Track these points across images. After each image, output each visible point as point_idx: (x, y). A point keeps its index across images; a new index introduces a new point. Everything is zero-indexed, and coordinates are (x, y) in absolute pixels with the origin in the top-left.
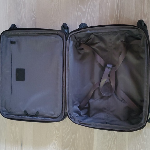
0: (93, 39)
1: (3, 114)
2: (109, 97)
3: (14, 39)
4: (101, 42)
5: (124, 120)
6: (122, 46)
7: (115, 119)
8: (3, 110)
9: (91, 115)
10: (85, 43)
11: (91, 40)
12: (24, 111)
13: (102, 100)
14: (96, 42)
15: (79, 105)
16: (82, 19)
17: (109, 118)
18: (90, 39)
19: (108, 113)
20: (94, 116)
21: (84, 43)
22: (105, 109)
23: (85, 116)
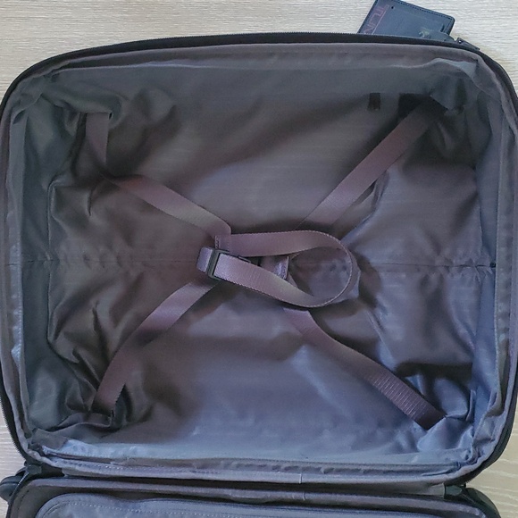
0: (80, 340)
2: (362, 262)
4: (92, 302)
5: (475, 180)
6: (111, 201)
7: (473, 228)
9: (463, 357)
10: (97, 385)
11: (82, 352)
13: (379, 297)
14: (91, 326)
15: (416, 426)
17: (471, 261)
18: (78, 357)
19: (447, 268)
20: (470, 343)
21: (94, 389)
22: (424, 282)
23: (473, 392)
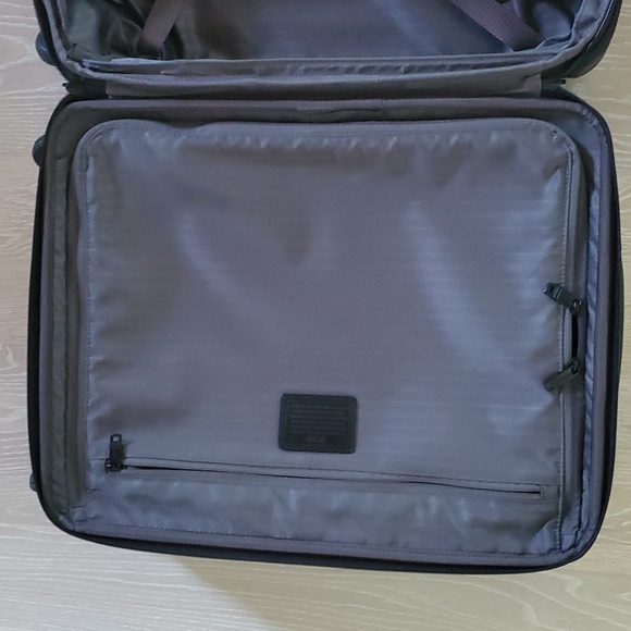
1: (574, 546)
3: (96, 451)
8: (547, 545)
10: (142, 24)
12: (550, 390)
16: (20, 61)
21: (138, 28)
